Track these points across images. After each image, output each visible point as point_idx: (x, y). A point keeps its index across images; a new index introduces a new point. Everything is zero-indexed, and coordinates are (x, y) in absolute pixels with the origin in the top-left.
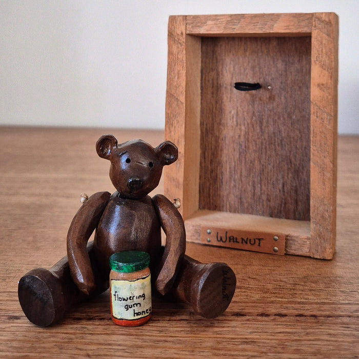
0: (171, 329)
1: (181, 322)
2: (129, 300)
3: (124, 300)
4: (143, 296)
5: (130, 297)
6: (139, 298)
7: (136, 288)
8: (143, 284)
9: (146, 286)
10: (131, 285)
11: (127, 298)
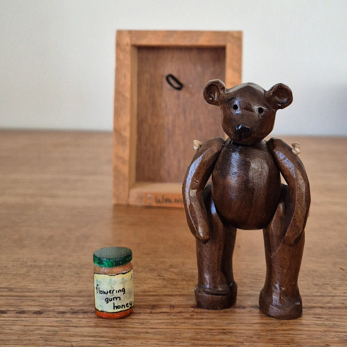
0: (152, 321)
1: (162, 314)
2: (109, 293)
3: (104, 293)
4: (124, 290)
5: (110, 291)
6: (119, 292)
7: (116, 283)
8: (123, 279)
9: (126, 281)
10: (110, 280)
11: (107, 292)
